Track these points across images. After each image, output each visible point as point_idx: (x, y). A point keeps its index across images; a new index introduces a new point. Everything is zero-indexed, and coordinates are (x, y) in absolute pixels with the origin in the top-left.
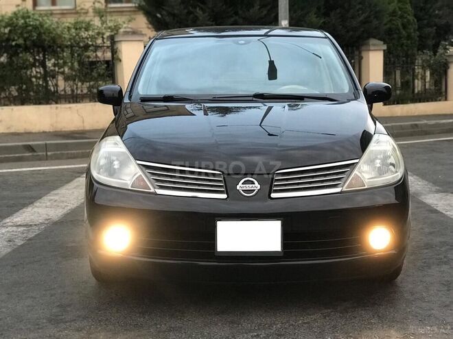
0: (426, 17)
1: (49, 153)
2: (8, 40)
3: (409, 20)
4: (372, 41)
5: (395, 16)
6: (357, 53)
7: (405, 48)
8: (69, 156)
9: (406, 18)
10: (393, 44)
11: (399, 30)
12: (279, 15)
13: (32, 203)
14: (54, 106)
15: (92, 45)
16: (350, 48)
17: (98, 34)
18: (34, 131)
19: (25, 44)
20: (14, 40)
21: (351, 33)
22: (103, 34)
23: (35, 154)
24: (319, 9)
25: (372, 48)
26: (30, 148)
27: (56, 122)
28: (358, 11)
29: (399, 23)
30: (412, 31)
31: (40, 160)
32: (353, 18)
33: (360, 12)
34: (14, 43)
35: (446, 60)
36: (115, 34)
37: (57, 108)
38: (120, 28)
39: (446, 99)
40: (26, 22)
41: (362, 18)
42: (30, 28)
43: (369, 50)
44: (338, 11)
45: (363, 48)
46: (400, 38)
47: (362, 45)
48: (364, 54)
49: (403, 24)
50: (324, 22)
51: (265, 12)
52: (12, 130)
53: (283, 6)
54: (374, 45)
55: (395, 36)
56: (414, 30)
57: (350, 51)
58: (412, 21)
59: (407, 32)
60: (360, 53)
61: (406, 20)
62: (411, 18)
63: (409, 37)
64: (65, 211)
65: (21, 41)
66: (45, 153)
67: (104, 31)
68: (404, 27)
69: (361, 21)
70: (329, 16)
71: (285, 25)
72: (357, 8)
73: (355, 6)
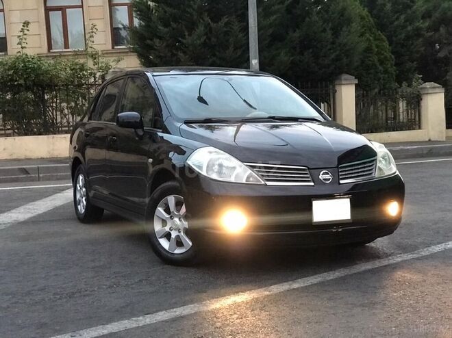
0: (408, 53)
1: (41, 175)
2: (11, 80)
3: (386, 57)
4: (345, 76)
5: (371, 53)
6: (331, 87)
7: (382, 81)
8: (59, 177)
9: (383, 54)
10: (370, 78)
11: (375, 65)
12: (250, 54)
13: (10, 210)
14: (51, 136)
15: (85, 83)
16: (324, 83)
17: (91, 74)
18: (33, 157)
19: (26, 84)
20: (16, 81)
21: (323, 70)
22: (95, 74)
23: (29, 176)
25: (343, 82)
26: (25, 171)
27: (53, 150)
28: (330, 50)
29: (375, 59)
30: (389, 66)
31: (32, 181)
32: (325, 56)
33: (332, 51)
34: (16, 83)
35: (419, 92)
36: (105, 74)
37: (53, 137)
38: (110, 69)
39: (420, 128)
40: (25, 66)
41: (333, 56)
42: (30, 70)
43: (342, 84)
44: (311, 50)
45: (337, 82)
46: (377, 73)
47: (336, 80)
48: (337, 88)
49: (379, 60)
51: (239, 53)
52: (14, 157)
53: (253, 47)
54: (346, 80)
55: (372, 71)
56: (392, 65)
57: (324, 85)
58: (389, 57)
59: (384, 68)
60: (334, 86)
61: (383, 56)
62: (388, 54)
63: (386, 72)
64: (32, 215)
65: (22, 82)
66: (37, 175)
67: (96, 71)
68: (382, 63)
69: (333, 59)
70: (303, 55)
71: (256, 64)
72: (329, 47)
73: (327, 46)
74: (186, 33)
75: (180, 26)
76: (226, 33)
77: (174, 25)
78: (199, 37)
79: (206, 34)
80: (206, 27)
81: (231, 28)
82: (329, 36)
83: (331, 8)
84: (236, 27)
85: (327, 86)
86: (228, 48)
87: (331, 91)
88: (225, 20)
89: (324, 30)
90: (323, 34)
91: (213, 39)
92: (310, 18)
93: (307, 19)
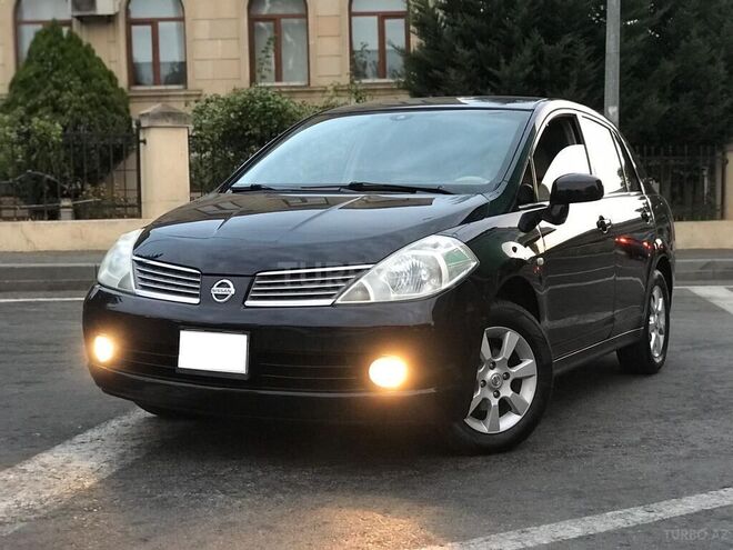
2: (240, 128)
6: (719, 154)
12: (606, 98)
16: (709, 147)
19: (261, 134)
20: (247, 130)
21: (710, 125)
24: (663, 90)
28: (722, 93)
32: (713, 103)
33: (725, 95)
40: (264, 106)
41: (726, 104)
44: (691, 93)
45: (729, 147)
47: (728, 143)
48: (730, 156)
50: (670, 110)
53: (611, 86)
57: (709, 152)
60: (724, 154)
65: (257, 131)
69: (726, 108)
70: (677, 100)
71: (614, 113)
72: (721, 88)
73: (717, 87)
74: (503, 61)
75: (491, 48)
76: (565, 62)
77: (480, 46)
78: (523, 67)
79: (533, 62)
80: (534, 51)
81: (574, 55)
82: (722, 71)
83: (725, 25)
84: (582, 50)
85: (713, 154)
86: (568, 87)
87: (719, 160)
88: (568, 39)
89: (712, 61)
90: (710, 67)
91: (546, 71)
92: (688, 41)
93: (683, 43)
